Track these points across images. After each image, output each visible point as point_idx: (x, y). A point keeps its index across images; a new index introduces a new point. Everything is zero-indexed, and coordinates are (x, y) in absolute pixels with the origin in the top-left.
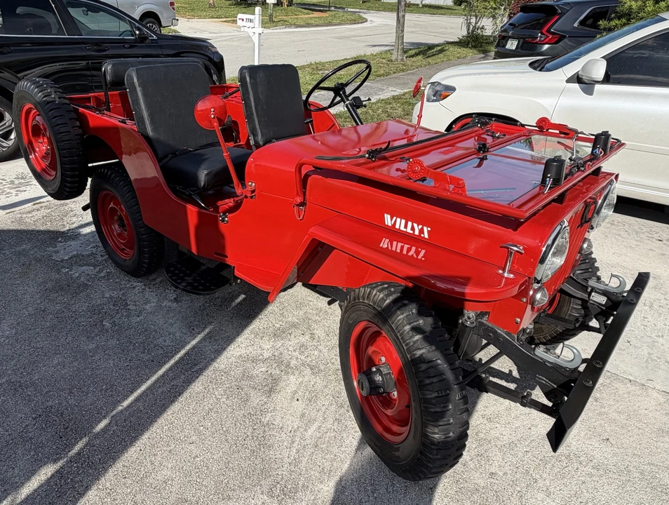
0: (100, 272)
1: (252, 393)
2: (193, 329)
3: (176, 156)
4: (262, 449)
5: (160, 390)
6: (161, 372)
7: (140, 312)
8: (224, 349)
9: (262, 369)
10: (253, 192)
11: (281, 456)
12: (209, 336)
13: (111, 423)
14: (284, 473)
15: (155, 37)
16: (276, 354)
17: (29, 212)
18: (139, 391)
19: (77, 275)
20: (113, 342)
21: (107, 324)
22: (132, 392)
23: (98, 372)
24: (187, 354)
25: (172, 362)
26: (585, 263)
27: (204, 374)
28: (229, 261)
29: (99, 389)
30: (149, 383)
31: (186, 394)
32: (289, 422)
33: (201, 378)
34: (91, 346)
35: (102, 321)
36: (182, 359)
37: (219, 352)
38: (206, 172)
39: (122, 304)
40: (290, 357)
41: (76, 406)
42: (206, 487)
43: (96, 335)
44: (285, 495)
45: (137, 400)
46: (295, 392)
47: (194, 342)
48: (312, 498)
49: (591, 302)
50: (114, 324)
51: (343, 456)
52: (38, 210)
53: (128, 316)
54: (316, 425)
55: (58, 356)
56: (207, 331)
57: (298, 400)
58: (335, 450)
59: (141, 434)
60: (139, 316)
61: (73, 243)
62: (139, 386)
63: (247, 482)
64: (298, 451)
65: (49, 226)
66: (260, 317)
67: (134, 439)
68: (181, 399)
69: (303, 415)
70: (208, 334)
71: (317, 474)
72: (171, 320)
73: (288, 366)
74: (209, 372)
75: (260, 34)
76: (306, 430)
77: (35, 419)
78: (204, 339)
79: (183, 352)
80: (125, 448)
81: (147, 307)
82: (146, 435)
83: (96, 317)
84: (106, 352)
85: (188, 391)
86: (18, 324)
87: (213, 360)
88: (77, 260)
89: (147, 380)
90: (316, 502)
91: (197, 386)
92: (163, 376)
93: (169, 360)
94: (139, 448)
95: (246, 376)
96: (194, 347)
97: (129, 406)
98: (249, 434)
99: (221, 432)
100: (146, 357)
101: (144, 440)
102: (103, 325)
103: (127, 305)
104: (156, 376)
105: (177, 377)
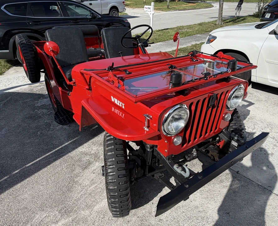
0: (49, 112)
1: (78, 167)
2: (69, 138)
3: (65, 67)
4: (68, 192)
5: (43, 162)
6: (47, 155)
7: (53, 130)
8: (77, 148)
9: (87, 158)
10: (75, 83)
11: (73, 196)
12: (74, 142)
13: (18, 172)
14: (71, 203)
15: (100, 17)
16: (97, 152)
17: (37, 87)
18: (35, 161)
19: (40, 112)
20: (37, 140)
21: (39, 133)
22: (32, 161)
23: (25, 152)
24: (62, 148)
25: (54, 151)
26: (236, 125)
27: (63, 157)
28: (74, 112)
29: (21, 158)
30: (41, 158)
31: (51, 165)
32: (85, 182)
33: (61, 159)
35: (37, 132)
36: (58, 150)
37: (74, 149)
38: (68, 74)
39: (48, 125)
40: (102, 154)
41: (10, 164)
42: (37, 204)
43: (33, 137)
44: (65, 213)
45: (32, 165)
46: (95, 170)
47: (66, 144)
48: (76, 216)
49: (232, 145)
50: (41, 133)
51: (99, 200)
52: (40, 86)
53: (48, 131)
54: (96, 185)
55: (15, 144)
56: (74, 139)
57: (94, 173)
58: (97, 197)
59: (26, 179)
60: (52, 131)
61: (45, 100)
62: (36, 159)
63: (54, 204)
64: (82, 195)
65: (40, 93)
66: (99, 136)
67: (23, 180)
68: (49, 167)
69: (92, 180)
70: (74, 141)
71: (83, 206)
72: (63, 134)
73: (98, 158)
74: (65, 157)
75: (153, 14)
76: (90, 187)
78: (71, 143)
79: (60, 147)
80: (17, 183)
81: (57, 128)
82: (28, 179)
83: (37, 130)
84: (32, 144)
85: (53, 164)
86: (8, 130)
87: (70, 152)
88: (43, 107)
89: (41, 157)
90: (76, 218)
91: (58, 162)
92: (47, 156)
93: (53, 150)
94: (22, 184)
95: (80, 160)
96: (66, 146)
97: (28, 167)
98: (66, 185)
99: (56, 182)
100: (45, 148)
101: (26, 181)
102: (37, 133)
103: (50, 126)
104: (45, 156)
105: (52, 157)
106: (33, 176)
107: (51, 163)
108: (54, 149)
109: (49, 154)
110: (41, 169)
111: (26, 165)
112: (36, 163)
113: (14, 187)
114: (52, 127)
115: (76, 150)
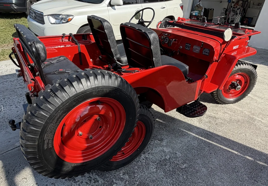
12: (189, 130)
13: (247, 156)
22: (229, 151)
24: (201, 136)
29: (232, 162)
30: (222, 147)
33: (214, 132)
34: (204, 170)
41: (244, 168)
43: (195, 169)
45: (233, 149)
47: (194, 135)
50: (184, 163)
56: (185, 131)
59: (248, 147)
62: (225, 149)
67: (251, 148)
74: (212, 131)
77: (257, 182)
78: (191, 132)
80: (256, 150)
82: (248, 145)
84: (207, 163)
87: (204, 130)
96: (197, 134)
97: (237, 151)
100: (207, 149)
101: (250, 146)
104: (218, 145)
105: (216, 139)
106: (242, 143)
107: (223, 137)
108: (205, 142)
110: (234, 141)
111: (236, 154)
112: (229, 147)
113: (260, 150)
115: (199, 126)
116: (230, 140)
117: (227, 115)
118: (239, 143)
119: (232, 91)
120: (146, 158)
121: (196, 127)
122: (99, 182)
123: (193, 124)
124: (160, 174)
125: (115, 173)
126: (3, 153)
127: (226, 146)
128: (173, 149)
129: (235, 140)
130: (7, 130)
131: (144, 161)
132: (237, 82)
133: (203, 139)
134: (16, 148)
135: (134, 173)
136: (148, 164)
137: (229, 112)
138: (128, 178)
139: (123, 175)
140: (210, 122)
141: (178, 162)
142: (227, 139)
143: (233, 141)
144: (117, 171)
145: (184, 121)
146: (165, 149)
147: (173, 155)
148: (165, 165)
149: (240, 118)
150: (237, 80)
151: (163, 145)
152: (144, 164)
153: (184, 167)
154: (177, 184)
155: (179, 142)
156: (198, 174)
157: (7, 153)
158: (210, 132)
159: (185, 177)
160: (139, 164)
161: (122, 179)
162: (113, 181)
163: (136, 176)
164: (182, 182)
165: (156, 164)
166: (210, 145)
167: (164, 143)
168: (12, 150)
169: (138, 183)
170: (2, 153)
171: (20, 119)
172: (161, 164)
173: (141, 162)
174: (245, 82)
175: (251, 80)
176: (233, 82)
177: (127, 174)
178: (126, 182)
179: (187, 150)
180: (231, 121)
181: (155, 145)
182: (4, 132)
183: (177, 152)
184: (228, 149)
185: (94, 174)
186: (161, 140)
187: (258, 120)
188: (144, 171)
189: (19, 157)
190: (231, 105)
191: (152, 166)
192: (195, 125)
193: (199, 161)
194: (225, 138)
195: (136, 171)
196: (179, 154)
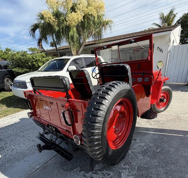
12: (148, 131)
21: (159, 150)
29: (184, 141)
30: (173, 135)
34: (171, 149)
50: (157, 149)
55: (183, 155)
74: (161, 128)
78: (150, 131)
81: (143, 145)
91: (166, 128)
100: (165, 138)
102: (160, 151)
103: (145, 150)
104: (170, 134)
105: (166, 131)
108: (162, 134)
109: (166, 134)
114: (145, 148)
115: (152, 127)
116: (175, 130)
117: (163, 118)
118: (181, 131)
119: (161, 104)
120: (133, 152)
121: (150, 128)
122: (111, 174)
123: (148, 127)
124: (147, 159)
125: (118, 166)
126: (30, 176)
127: (175, 134)
128: (145, 143)
129: (178, 130)
130: (24, 160)
131: (133, 154)
132: (162, 98)
133: (159, 133)
134: (37, 169)
135: (130, 163)
136: (136, 155)
137: (164, 116)
138: (129, 167)
139: (124, 166)
140: (157, 124)
141: (154, 149)
142: (173, 130)
143: (177, 130)
144: (118, 165)
145: (141, 127)
146: (140, 144)
147: (148, 146)
148: (147, 153)
149: (172, 118)
150: (162, 96)
151: (138, 142)
152: (133, 156)
153: (159, 151)
154: (162, 162)
155: (146, 138)
156: (170, 152)
157: (32, 174)
158: (161, 129)
159: (164, 156)
160: (130, 156)
161: (125, 169)
162: (120, 171)
163: (133, 164)
164: (164, 160)
165: (141, 154)
166: (166, 136)
167: (138, 141)
168: (35, 172)
169: (136, 168)
170: (28, 175)
171: (30, 150)
172: (144, 153)
173: (130, 155)
174: (167, 97)
175: (170, 95)
176: (160, 98)
177: (126, 164)
178: (128, 169)
179: (154, 141)
180: (168, 121)
181: (133, 143)
182: (23, 162)
183: (149, 144)
184: (177, 135)
185: (104, 171)
186: (135, 140)
187: (183, 117)
188: (136, 160)
189: (44, 175)
190: (162, 113)
191: (139, 156)
192: (149, 127)
193: (165, 145)
194: (171, 130)
195: (131, 161)
196: (151, 145)
